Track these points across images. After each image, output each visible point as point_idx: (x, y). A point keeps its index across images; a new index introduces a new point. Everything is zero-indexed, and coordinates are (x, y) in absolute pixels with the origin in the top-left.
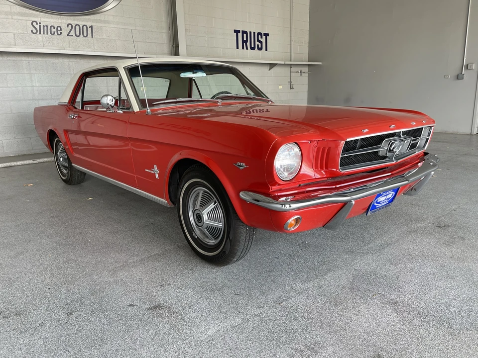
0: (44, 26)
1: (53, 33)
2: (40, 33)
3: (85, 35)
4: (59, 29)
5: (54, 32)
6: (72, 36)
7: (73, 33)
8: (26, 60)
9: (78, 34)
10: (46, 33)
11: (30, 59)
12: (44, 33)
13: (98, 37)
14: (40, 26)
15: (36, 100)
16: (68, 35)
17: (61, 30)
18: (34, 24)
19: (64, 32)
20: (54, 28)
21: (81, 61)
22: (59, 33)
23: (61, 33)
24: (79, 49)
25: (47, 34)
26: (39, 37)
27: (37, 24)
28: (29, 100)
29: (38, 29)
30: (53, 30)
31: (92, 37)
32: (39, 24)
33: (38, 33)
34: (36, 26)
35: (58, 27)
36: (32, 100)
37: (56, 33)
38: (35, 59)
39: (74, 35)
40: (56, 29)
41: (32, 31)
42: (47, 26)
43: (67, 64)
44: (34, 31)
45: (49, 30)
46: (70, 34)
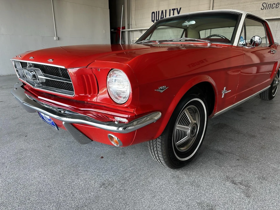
0: (269, 4)
4: (278, 4)
5: (274, 7)
10: (269, 8)
14: (267, 5)
17: (279, 5)
18: (264, 4)
20: (275, 5)
22: (277, 7)
23: (278, 7)
25: (270, 8)
26: (264, 10)
27: (265, 4)
30: (274, 6)
32: (266, 4)
34: (265, 6)
37: (275, 7)
40: (276, 5)
41: (261, 8)
42: (271, 4)
43: (276, 25)
44: (263, 8)
45: (271, 6)
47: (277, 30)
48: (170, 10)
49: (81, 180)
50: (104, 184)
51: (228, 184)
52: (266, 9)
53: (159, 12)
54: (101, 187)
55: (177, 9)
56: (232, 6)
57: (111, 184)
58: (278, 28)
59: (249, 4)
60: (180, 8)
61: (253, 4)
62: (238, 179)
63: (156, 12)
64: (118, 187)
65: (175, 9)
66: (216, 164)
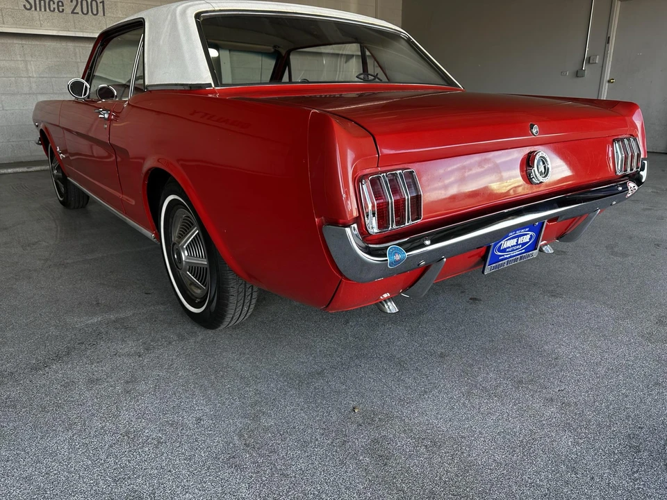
1: (52, 9)
2: (36, 9)
3: (95, 13)
4: (60, 4)
5: (54, 8)
6: (78, 13)
7: (78, 9)
8: (19, 44)
9: (85, 12)
10: (43, 10)
11: (24, 42)
12: (40, 10)
13: (112, 15)
15: (34, 94)
16: (73, 12)
17: (63, 6)
19: (68, 9)
20: (54, 3)
22: (61, 10)
23: (63, 10)
24: (87, 31)
25: (45, 10)
26: (35, 14)
28: (26, 94)
29: (33, 4)
30: (53, 6)
31: (104, 15)
33: (33, 9)
35: (58, 2)
36: (29, 94)
37: (56, 10)
38: (30, 43)
39: (80, 13)
40: (56, 4)
41: (24, 6)
43: (72, 49)
44: (28, 6)
45: (47, 5)
46: (75, 11)
47: (77, 63)
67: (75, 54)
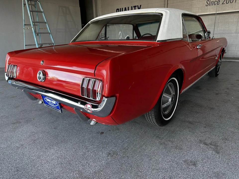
0: (212, 2)
3: (231, 2)
4: (219, 1)
5: (216, 4)
7: (225, 2)
9: (227, 2)
10: (212, 5)
14: (210, 2)
16: (222, 4)
18: (208, 1)
19: (221, 3)
20: (216, 2)
21: (226, 15)
22: (218, 4)
23: (219, 3)
24: (226, 10)
25: (213, 5)
26: (209, 7)
27: (209, 1)
30: (216, 3)
31: (235, 2)
32: (210, 1)
34: (209, 3)
38: (204, 17)
40: (217, 2)
41: (206, 5)
42: (213, 2)
43: (218, 18)
44: (207, 5)
45: (214, 3)
46: (223, 3)
47: (219, 22)
48: (132, 7)
49: (91, 153)
50: (110, 154)
51: (202, 145)
52: (209, 5)
53: (122, 8)
54: (108, 156)
55: (138, 6)
56: (183, 3)
57: (115, 153)
58: (220, 20)
59: (196, 1)
60: (141, 6)
61: (199, 1)
62: (209, 142)
63: (120, 9)
64: (122, 155)
65: (136, 6)
66: (190, 132)
67: (219, 19)
